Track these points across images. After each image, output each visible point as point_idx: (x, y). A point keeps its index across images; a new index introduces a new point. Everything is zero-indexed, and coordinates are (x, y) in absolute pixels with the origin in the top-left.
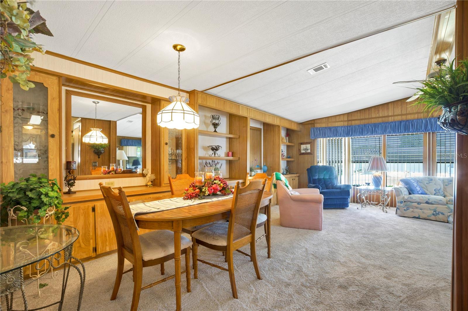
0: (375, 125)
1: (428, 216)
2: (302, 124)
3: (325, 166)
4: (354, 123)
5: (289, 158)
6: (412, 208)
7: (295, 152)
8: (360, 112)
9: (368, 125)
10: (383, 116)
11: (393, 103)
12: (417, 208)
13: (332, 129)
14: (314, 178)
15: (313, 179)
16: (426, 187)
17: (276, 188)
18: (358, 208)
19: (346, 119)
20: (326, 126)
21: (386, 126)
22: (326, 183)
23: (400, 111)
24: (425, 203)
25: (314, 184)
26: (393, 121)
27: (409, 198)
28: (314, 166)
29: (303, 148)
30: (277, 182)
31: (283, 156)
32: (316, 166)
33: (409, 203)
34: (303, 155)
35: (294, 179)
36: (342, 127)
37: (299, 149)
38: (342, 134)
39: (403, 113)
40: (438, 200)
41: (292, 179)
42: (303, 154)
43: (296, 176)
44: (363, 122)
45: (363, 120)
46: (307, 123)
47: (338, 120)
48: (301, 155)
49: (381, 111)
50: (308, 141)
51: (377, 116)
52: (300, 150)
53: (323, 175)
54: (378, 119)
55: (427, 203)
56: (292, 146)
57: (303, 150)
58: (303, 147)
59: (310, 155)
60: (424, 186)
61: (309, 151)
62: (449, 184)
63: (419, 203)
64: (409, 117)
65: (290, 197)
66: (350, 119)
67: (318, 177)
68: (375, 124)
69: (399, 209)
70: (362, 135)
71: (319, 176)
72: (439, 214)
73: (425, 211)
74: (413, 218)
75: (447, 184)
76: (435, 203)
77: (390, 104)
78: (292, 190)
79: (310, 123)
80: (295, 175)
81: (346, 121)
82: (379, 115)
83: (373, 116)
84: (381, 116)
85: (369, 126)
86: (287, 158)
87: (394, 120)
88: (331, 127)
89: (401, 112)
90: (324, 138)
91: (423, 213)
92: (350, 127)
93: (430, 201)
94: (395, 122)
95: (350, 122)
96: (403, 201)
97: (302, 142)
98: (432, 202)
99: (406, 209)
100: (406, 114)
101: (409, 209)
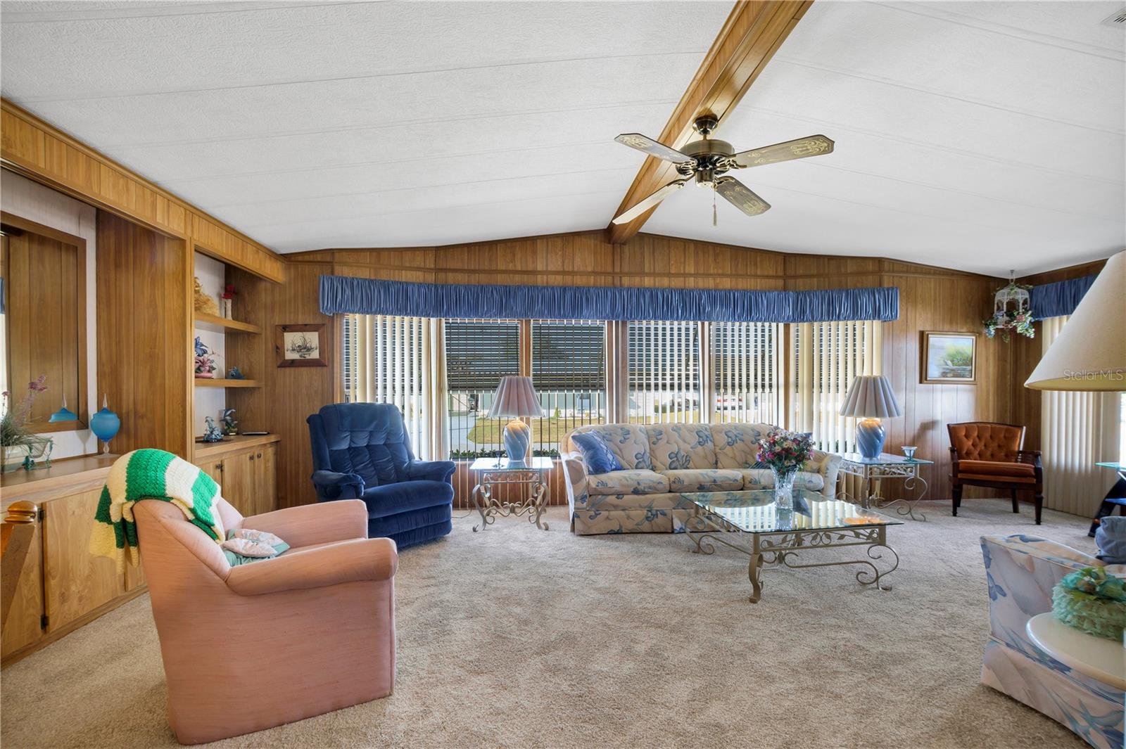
0: (508, 289)
1: (637, 525)
2: (289, 259)
3: (371, 405)
4: (451, 278)
5: (237, 376)
6: (606, 510)
7: (260, 355)
8: (468, 252)
9: (491, 289)
10: (524, 269)
11: (545, 240)
12: (616, 507)
13: (392, 290)
14: (335, 448)
15: (331, 451)
16: (620, 450)
17: (136, 543)
18: (474, 530)
19: (432, 266)
20: (373, 278)
21: (532, 296)
22: (375, 463)
23: (559, 263)
24: (632, 492)
25: (334, 469)
26: (545, 285)
27: (599, 485)
28: (335, 406)
29: (293, 344)
30: (138, 507)
31: (209, 371)
32: (340, 405)
33: (600, 497)
34: (293, 369)
35: (259, 456)
36: (420, 285)
37: (277, 348)
38: (422, 306)
39: (566, 269)
40: (654, 483)
41: (248, 455)
42: (293, 363)
43: (265, 445)
44: (475, 279)
45: (477, 275)
46: (307, 258)
47: (408, 265)
48: (285, 367)
49: (518, 256)
50: (310, 321)
51: (511, 267)
52: (279, 349)
53: (366, 434)
54: (511, 275)
55: (636, 492)
56: (249, 334)
57: (293, 350)
58: (291, 339)
59: (319, 369)
60: (616, 448)
61: (315, 355)
62: (658, 440)
63: (619, 495)
64: (579, 281)
65: (226, 580)
66: (442, 265)
67: (348, 442)
68: (506, 286)
69: (578, 517)
70: (476, 315)
71: (351, 441)
72: (657, 515)
73: (633, 513)
74: (607, 534)
75: (655, 439)
76: (650, 490)
77: (539, 241)
78: (243, 526)
79: (319, 259)
80: (263, 440)
81: (429, 270)
82: (515, 266)
83: (501, 267)
84: (519, 268)
85: (492, 292)
86: (226, 378)
87: (547, 283)
88: (388, 281)
89: (563, 265)
90: (368, 314)
91: (628, 517)
92: (442, 287)
93: (641, 488)
94: (553, 288)
95: (442, 276)
96: (588, 495)
97: (288, 323)
98: (644, 488)
99: (592, 513)
100: (573, 273)
101: (600, 513)
